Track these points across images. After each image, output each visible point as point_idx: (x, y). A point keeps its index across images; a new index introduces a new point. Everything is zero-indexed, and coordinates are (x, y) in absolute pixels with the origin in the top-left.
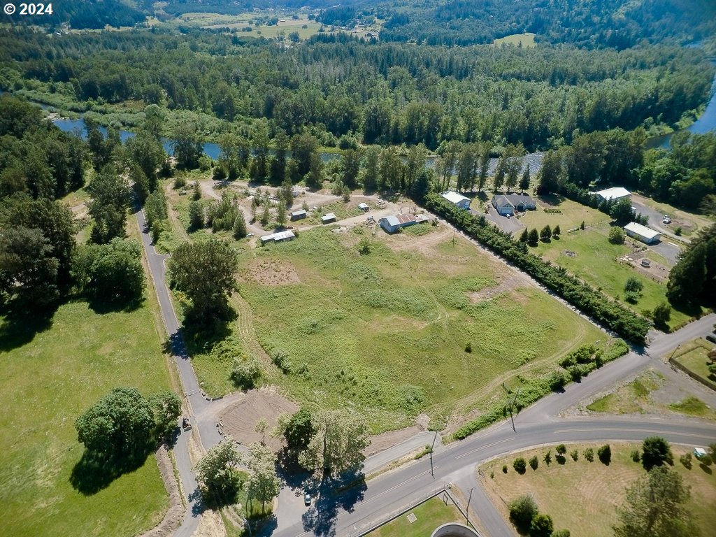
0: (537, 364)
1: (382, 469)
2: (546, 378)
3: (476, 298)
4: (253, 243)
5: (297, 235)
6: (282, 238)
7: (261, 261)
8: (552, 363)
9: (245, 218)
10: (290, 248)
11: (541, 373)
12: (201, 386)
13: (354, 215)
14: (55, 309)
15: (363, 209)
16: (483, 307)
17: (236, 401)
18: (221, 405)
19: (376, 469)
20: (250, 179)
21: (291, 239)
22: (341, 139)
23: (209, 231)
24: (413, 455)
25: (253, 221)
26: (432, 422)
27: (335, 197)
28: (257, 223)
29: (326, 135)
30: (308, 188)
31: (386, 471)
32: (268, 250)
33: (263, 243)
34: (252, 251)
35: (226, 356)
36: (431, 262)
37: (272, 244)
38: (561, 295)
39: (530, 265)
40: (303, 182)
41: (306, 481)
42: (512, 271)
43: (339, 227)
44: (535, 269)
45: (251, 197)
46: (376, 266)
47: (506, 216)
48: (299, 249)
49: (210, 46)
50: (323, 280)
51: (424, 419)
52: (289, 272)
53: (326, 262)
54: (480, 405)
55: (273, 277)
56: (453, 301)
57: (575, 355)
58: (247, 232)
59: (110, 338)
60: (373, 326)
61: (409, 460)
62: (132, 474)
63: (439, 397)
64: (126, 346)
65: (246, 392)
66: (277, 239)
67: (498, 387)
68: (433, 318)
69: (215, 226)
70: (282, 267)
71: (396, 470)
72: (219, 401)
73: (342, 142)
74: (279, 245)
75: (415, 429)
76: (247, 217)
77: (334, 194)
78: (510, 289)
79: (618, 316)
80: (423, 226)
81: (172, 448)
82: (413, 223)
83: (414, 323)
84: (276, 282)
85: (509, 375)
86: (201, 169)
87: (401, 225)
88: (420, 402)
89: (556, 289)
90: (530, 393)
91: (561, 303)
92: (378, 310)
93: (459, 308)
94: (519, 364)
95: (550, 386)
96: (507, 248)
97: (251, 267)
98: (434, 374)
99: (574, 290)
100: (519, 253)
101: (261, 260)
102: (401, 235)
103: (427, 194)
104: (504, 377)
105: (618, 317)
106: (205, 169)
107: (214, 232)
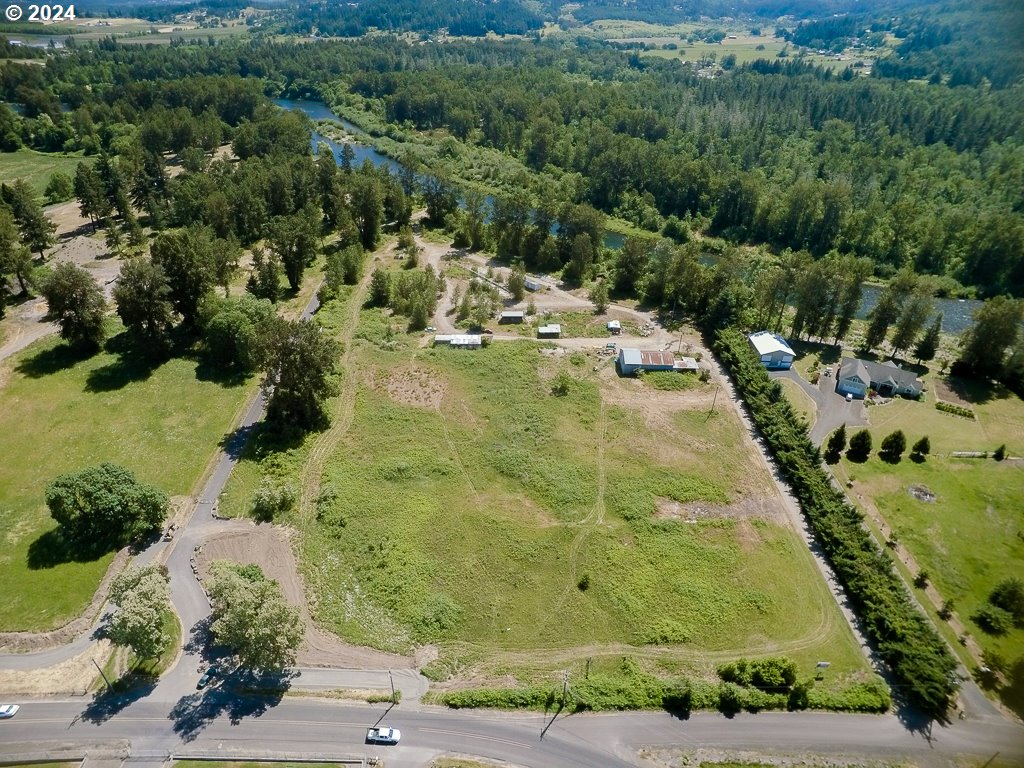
0: (678, 653)
1: (315, 691)
2: (667, 681)
3: (671, 511)
4: (424, 340)
5: (484, 344)
6: (462, 343)
8: (707, 664)
10: (463, 360)
11: (672, 671)
12: (220, 498)
13: (591, 335)
14: (165, 360)
15: (611, 329)
16: (665, 530)
17: (239, 529)
18: (221, 527)
19: (310, 687)
20: (495, 255)
21: (473, 347)
22: (669, 221)
23: (388, 312)
24: (367, 694)
25: (449, 313)
26: (435, 664)
27: (588, 303)
28: (455, 315)
29: (650, 210)
30: (562, 283)
31: (319, 695)
32: (434, 354)
33: (437, 344)
34: (415, 352)
35: (273, 473)
36: (648, 435)
38: (828, 558)
39: (807, 488)
40: (560, 273)
41: (223, 660)
42: (774, 489)
43: (555, 347)
44: (811, 497)
46: (556, 416)
47: (845, 396)
49: (594, 67)
50: (469, 414)
51: (429, 654)
52: (435, 391)
53: (494, 392)
54: (525, 673)
55: (410, 392)
56: (624, 504)
57: (754, 667)
58: (430, 325)
59: (185, 410)
60: (478, 499)
61: (357, 698)
62: (81, 565)
63: (478, 632)
64: (192, 424)
65: (258, 524)
66: (455, 342)
67: (580, 660)
68: (573, 518)
70: (432, 382)
71: (332, 702)
72: (223, 521)
73: (668, 225)
75: (406, 661)
78: (743, 518)
79: (904, 635)
80: (683, 377)
81: (136, 554)
82: (669, 369)
83: (539, 516)
84: (408, 399)
85: (616, 649)
86: (447, 229)
88: (442, 627)
89: (826, 545)
90: (619, 692)
91: (820, 573)
92: (506, 481)
93: (627, 518)
94: (647, 640)
95: (664, 699)
96: (787, 449)
98: (498, 599)
99: (852, 558)
100: (800, 462)
101: (414, 366)
102: (636, 382)
103: (723, 328)
104: (603, 650)
105: (902, 639)
106: (450, 231)
107: (393, 315)
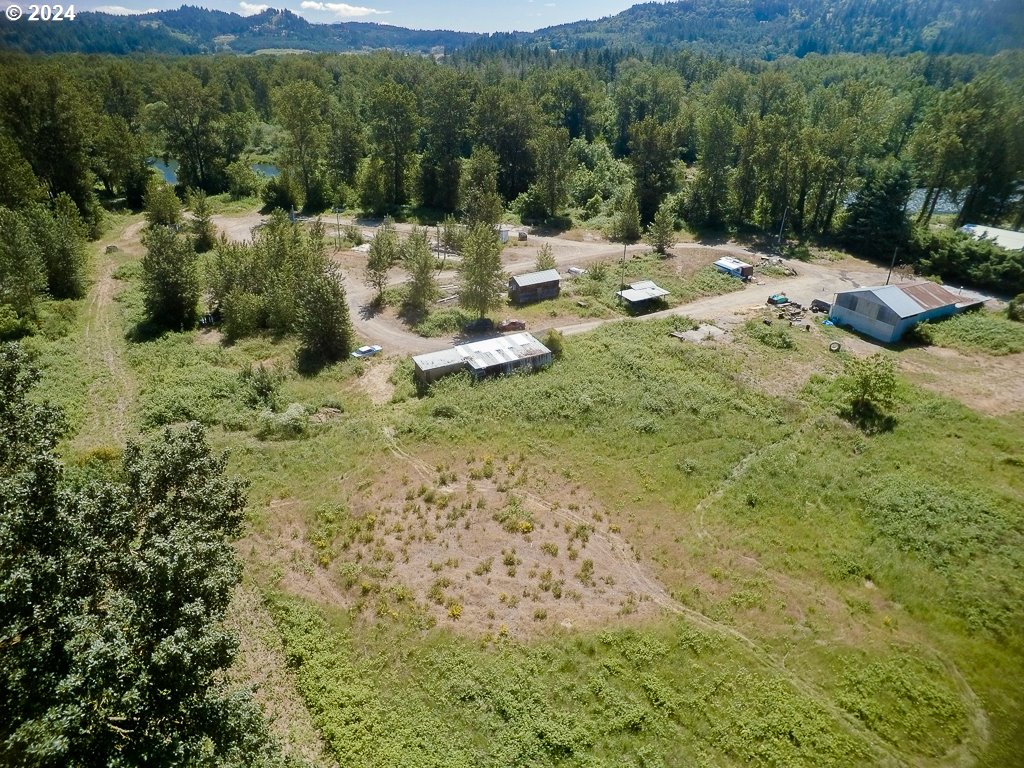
4: (377, 383)
5: (557, 350)
6: (501, 360)
7: (421, 468)
9: (348, 299)
10: (548, 405)
20: (360, 211)
21: (536, 365)
23: (214, 337)
25: (375, 308)
27: (620, 247)
28: (390, 312)
30: (531, 227)
32: (444, 413)
33: (424, 382)
34: (377, 419)
37: (462, 385)
43: (690, 323)
45: (366, 247)
48: (587, 410)
52: (582, 534)
55: (499, 571)
58: (354, 340)
66: (480, 364)
69: (234, 321)
70: (533, 504)
74: (491, 389)
76: (356, 292)
77: (614, 240)
82: (951, 312)
84: (526, 608)
86: (233, 193)
87: (923, 317)
97: (372, 500)
101: (419, 464)
106: (242, 193)
107: (229, 342)
